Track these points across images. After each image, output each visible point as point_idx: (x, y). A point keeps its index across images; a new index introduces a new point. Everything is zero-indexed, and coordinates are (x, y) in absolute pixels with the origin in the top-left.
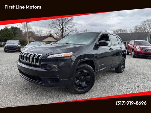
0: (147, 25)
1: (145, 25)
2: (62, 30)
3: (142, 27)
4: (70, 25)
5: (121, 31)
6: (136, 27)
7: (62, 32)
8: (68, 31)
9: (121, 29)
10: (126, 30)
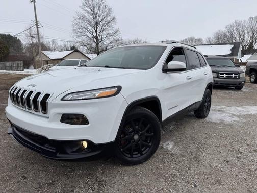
0: (235, 31)
1: (232, 30)
2: (97, 39)
3: (228, 34)
4: (110, 32)
5: (194, 41)
6: (218, 34)
7: (97, 44)
8: (107, 42)
9: (194, 38)
10: (202, 40)
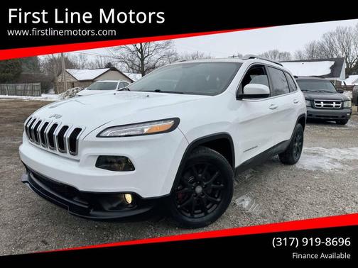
0: (337, 42)
1: (332, 41)
2: (141, 53)
3: (326, 47)
5: (278, 55)
6: (312, 46)
7: (142, 60)
8: (155, 57)
9: (277, 52)
10: (289, 54)
